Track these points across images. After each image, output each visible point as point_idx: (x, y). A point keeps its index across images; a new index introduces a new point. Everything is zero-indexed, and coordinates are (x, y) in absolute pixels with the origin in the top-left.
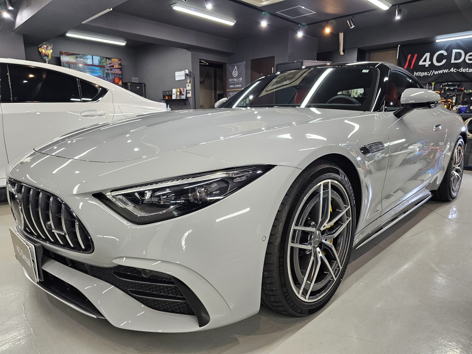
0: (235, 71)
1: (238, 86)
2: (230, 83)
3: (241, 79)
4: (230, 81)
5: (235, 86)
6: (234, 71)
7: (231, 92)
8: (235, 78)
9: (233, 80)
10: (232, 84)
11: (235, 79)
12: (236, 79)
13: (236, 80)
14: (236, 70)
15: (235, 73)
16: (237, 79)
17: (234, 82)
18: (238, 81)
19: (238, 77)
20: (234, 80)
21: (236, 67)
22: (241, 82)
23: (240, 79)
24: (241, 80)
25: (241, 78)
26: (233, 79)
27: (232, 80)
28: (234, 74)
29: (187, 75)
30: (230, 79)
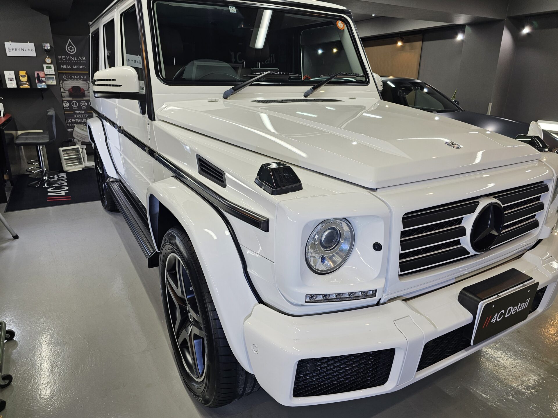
0: (71, 47)
1: (78, 67)
2: (60, 61)
3: (85, 58)
4: (61, 59)
5: (72, 67)
6: (68, 46)
7: (64, 75)
8: (72, 55)
9: (68, 58)
10: (66, 64)
11: (71, 57)
12: (73, 57)
13: (73, 59)
14: (70, 44)
15: (71, 49)
16: (75, 57)
17: (69, 62)
18: (78, 61)
19: (77, 55)
20: (70, 58)
21: (70, 40)
22: (85, 62)
23: (83, 58)
26: (69, 57)
27: (66, 58)
28: (69, 50)
29: (47, 51)
30: (59, 56)
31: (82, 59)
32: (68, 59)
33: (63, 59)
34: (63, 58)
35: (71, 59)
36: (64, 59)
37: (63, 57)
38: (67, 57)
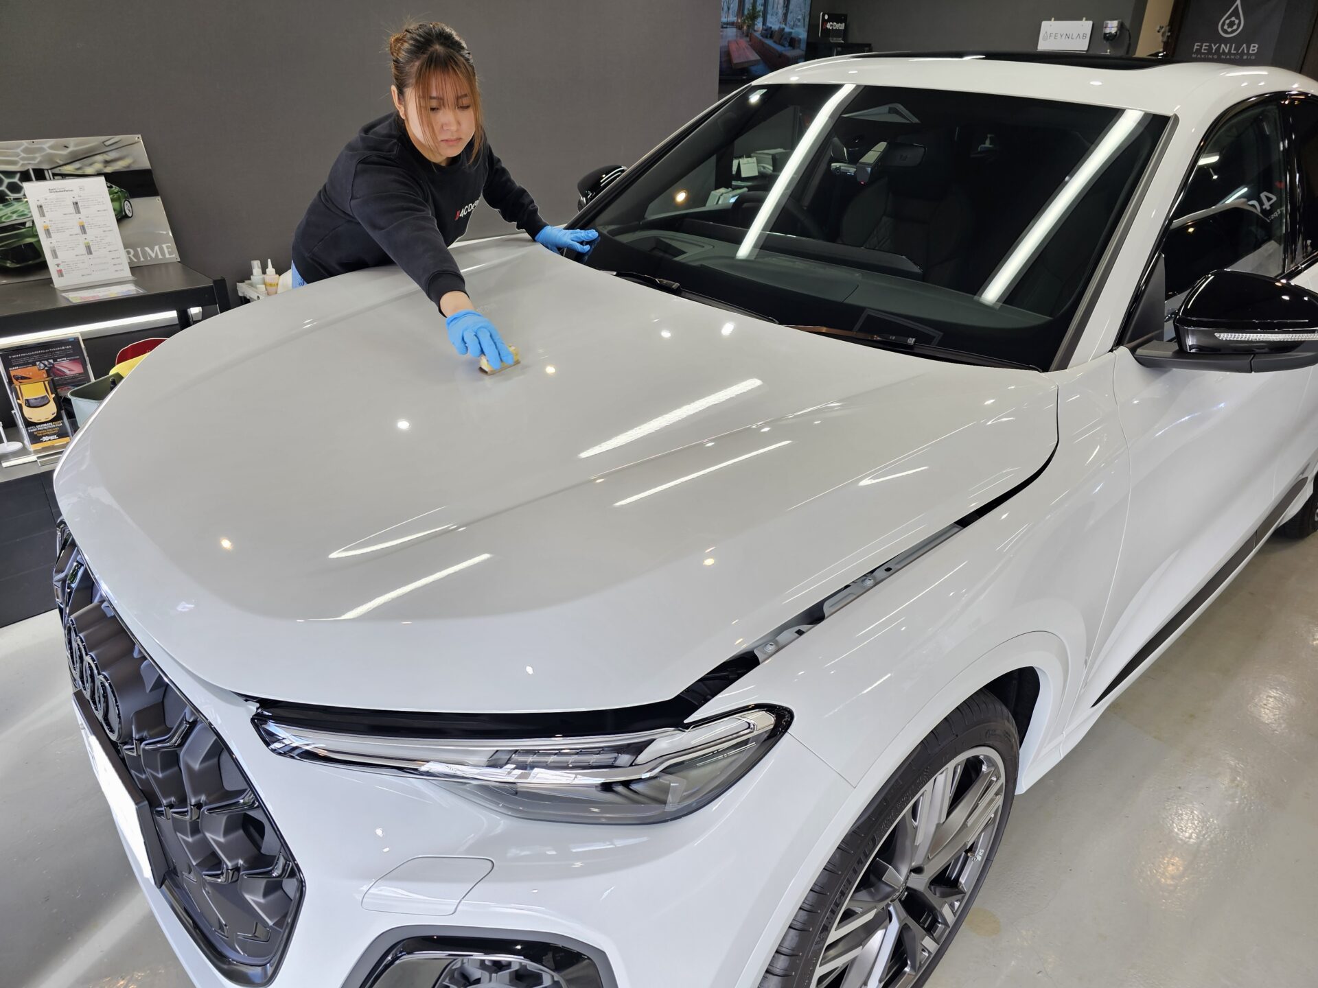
0: (1233, 19)
2: (1194, 56)
3: (1255, 48)
4: (1199, 51)
6: (1228, 17)
8: (1226, 41)
9: (1214, 48)
11: (1223, 46)
12: (1228, 45)
13: (1227, 51)
14: (1234, 13)
15: (1231, 24)
16: (1234, 45)
18: (1237, 54)
19: (1239, 41)
20: (1220, 46)
22: (1253, 57)
23: (1252, 48)
24: (1251, 52)
25: (1257, 46)
26: (1217, 45)
27: (1210, 49)
28: (1226, 27)
29: (1109, 38)
30: (1196, 44)
31: (1248, 48)
32: (1214, 51)
33: (1203, 51)
34: (1204, 47)
35: (1221, 51)
36: (1205, 49)
37: (1205, 44)
38: (1213, 45)
